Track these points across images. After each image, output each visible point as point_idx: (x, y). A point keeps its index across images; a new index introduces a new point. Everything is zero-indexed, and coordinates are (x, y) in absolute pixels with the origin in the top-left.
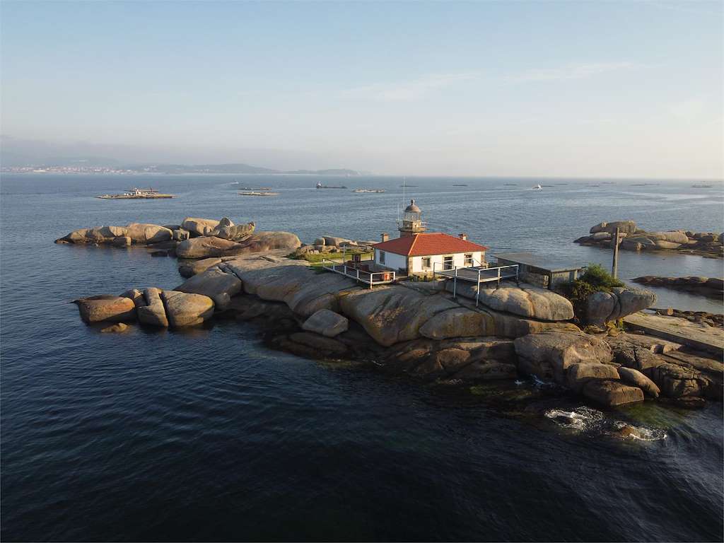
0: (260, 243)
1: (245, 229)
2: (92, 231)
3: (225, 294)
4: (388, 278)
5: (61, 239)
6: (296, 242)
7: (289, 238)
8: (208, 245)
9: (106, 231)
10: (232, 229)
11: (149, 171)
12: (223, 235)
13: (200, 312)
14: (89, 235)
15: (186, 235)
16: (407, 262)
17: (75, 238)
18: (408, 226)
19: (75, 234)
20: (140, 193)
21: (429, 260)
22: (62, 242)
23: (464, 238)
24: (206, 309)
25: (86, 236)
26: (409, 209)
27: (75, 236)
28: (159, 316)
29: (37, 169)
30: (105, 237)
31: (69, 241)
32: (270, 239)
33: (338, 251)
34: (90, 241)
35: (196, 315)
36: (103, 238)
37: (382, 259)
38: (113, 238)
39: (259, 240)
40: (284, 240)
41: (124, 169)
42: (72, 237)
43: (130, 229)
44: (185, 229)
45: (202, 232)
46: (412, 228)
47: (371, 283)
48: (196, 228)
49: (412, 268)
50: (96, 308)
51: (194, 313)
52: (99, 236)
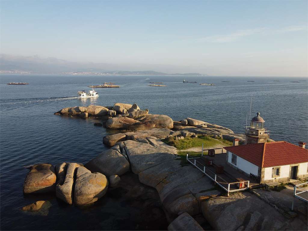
0: (150, 122)
1: (143, 113)
2: (71, 109)
3: (116, 176)
4: (243, 186)
5: (57, 113)
6: (171, 122)
7: (167, 120)
8: (122, 122)
9: (77, 109)
10: (136, 113)
11: (115, 74)
12: (131, 116)
13: (95, 193)
14: (70, 111)
15: (114, 113)
16: (260, 171)
17: (63, 112)
18: (254, 133)
19: (63, 110)
20: (106, 85)
21: (278, 170)
22: (57, 114)
23: (304, 146)
24: (100, 191)
25: (68, 111)
26: (255, 120)
27: (64, 111)
28: (66, 196)
29: (74, 73)
30: (76, 112)
31: (60, 114)
32: (156, 120)
33: (197, 136)
34: (70, 114)
35: (92, 196)
36: (76, 113)
37: (234, 160)
38: (80, 113)
39: (150, 120)
40: (164, 121)
41: (106, 73)
42: (62, 112)
43: (89, 108)
44: (114, 110)
45: (122, 111)
46: (258, 135)
47: (229, 191)
48: (119, 109)
49: (264, 177)
50: (29, 184)
51: (90, 194)
52: (74, 112)
